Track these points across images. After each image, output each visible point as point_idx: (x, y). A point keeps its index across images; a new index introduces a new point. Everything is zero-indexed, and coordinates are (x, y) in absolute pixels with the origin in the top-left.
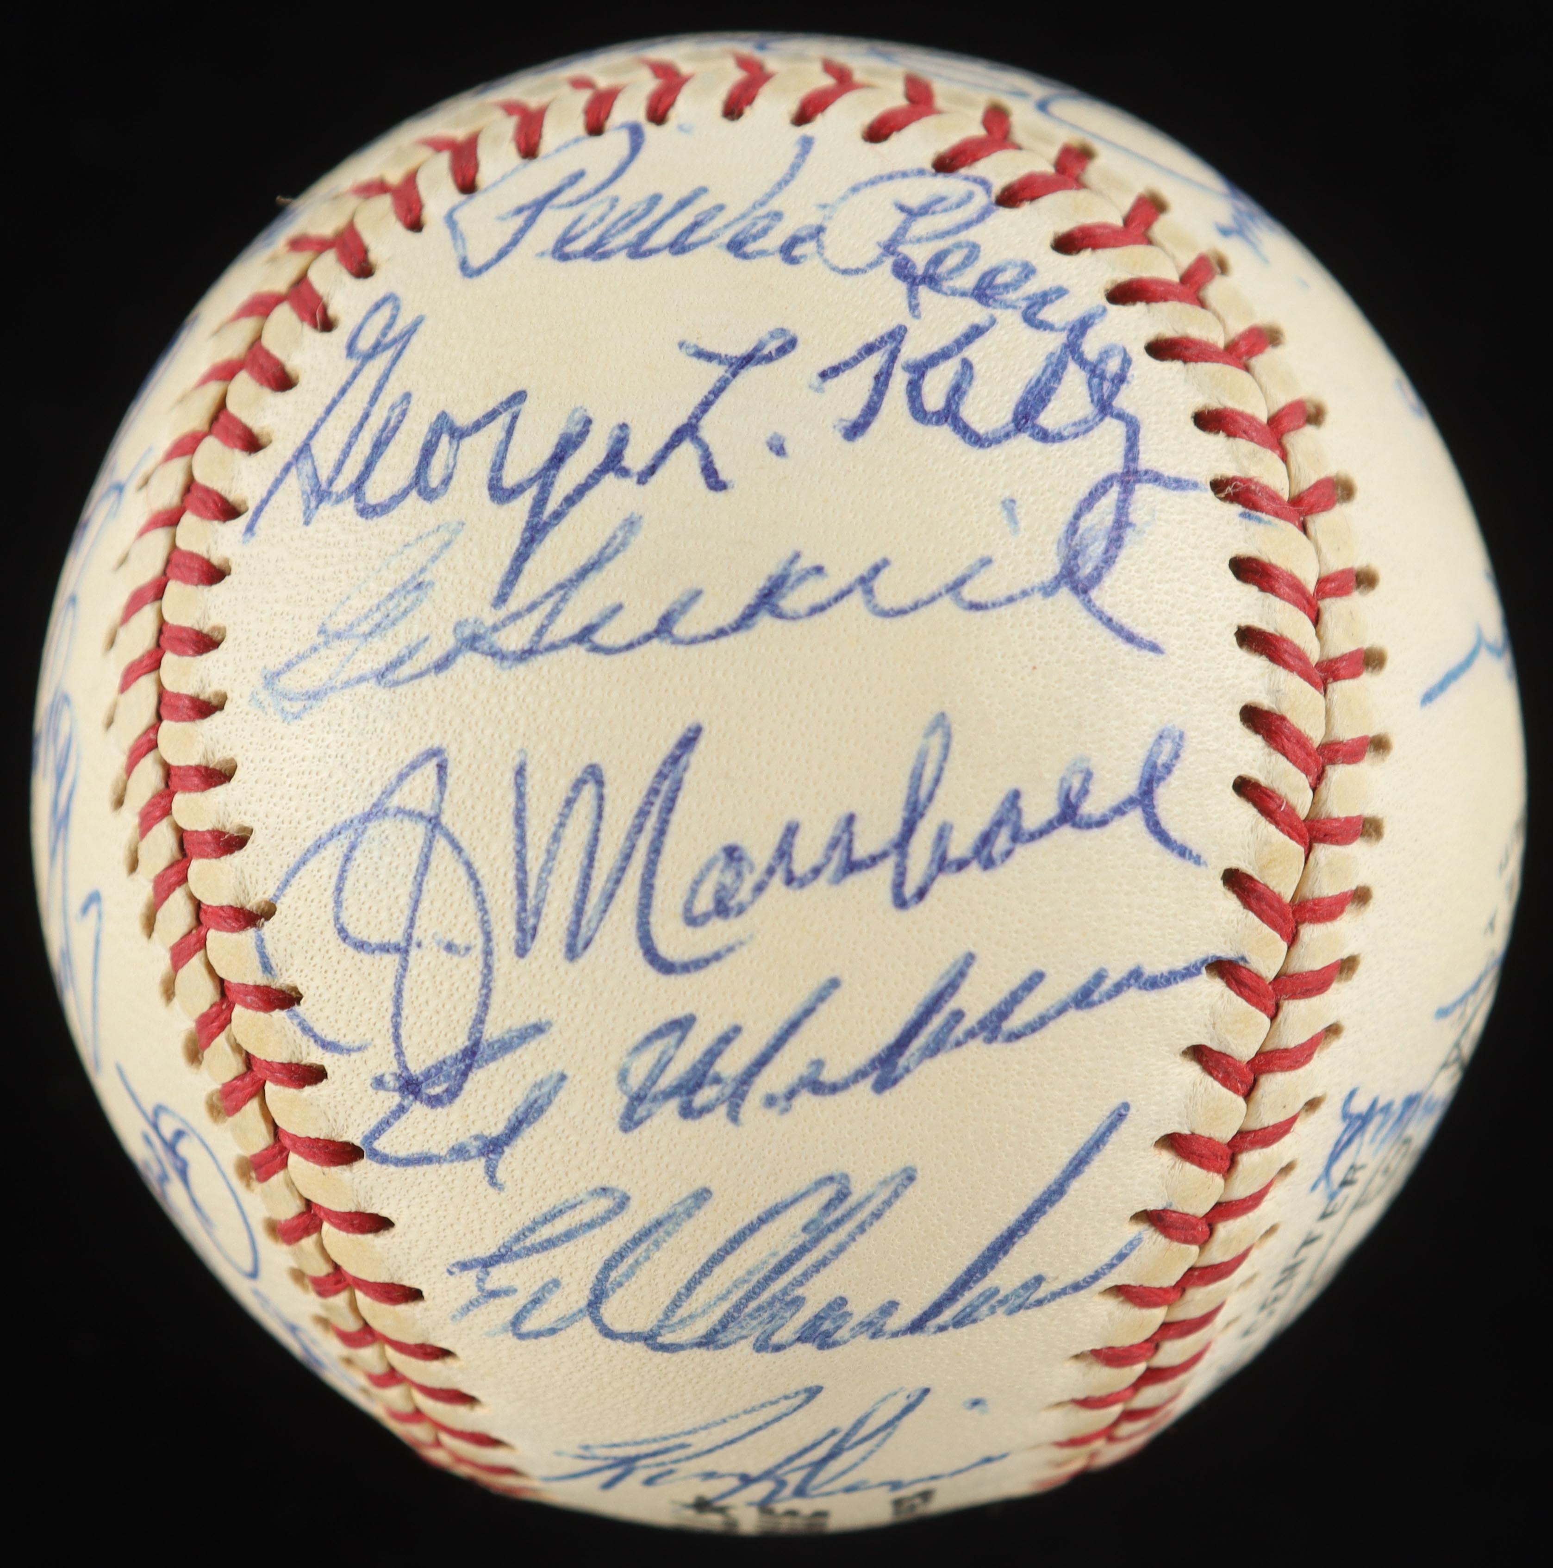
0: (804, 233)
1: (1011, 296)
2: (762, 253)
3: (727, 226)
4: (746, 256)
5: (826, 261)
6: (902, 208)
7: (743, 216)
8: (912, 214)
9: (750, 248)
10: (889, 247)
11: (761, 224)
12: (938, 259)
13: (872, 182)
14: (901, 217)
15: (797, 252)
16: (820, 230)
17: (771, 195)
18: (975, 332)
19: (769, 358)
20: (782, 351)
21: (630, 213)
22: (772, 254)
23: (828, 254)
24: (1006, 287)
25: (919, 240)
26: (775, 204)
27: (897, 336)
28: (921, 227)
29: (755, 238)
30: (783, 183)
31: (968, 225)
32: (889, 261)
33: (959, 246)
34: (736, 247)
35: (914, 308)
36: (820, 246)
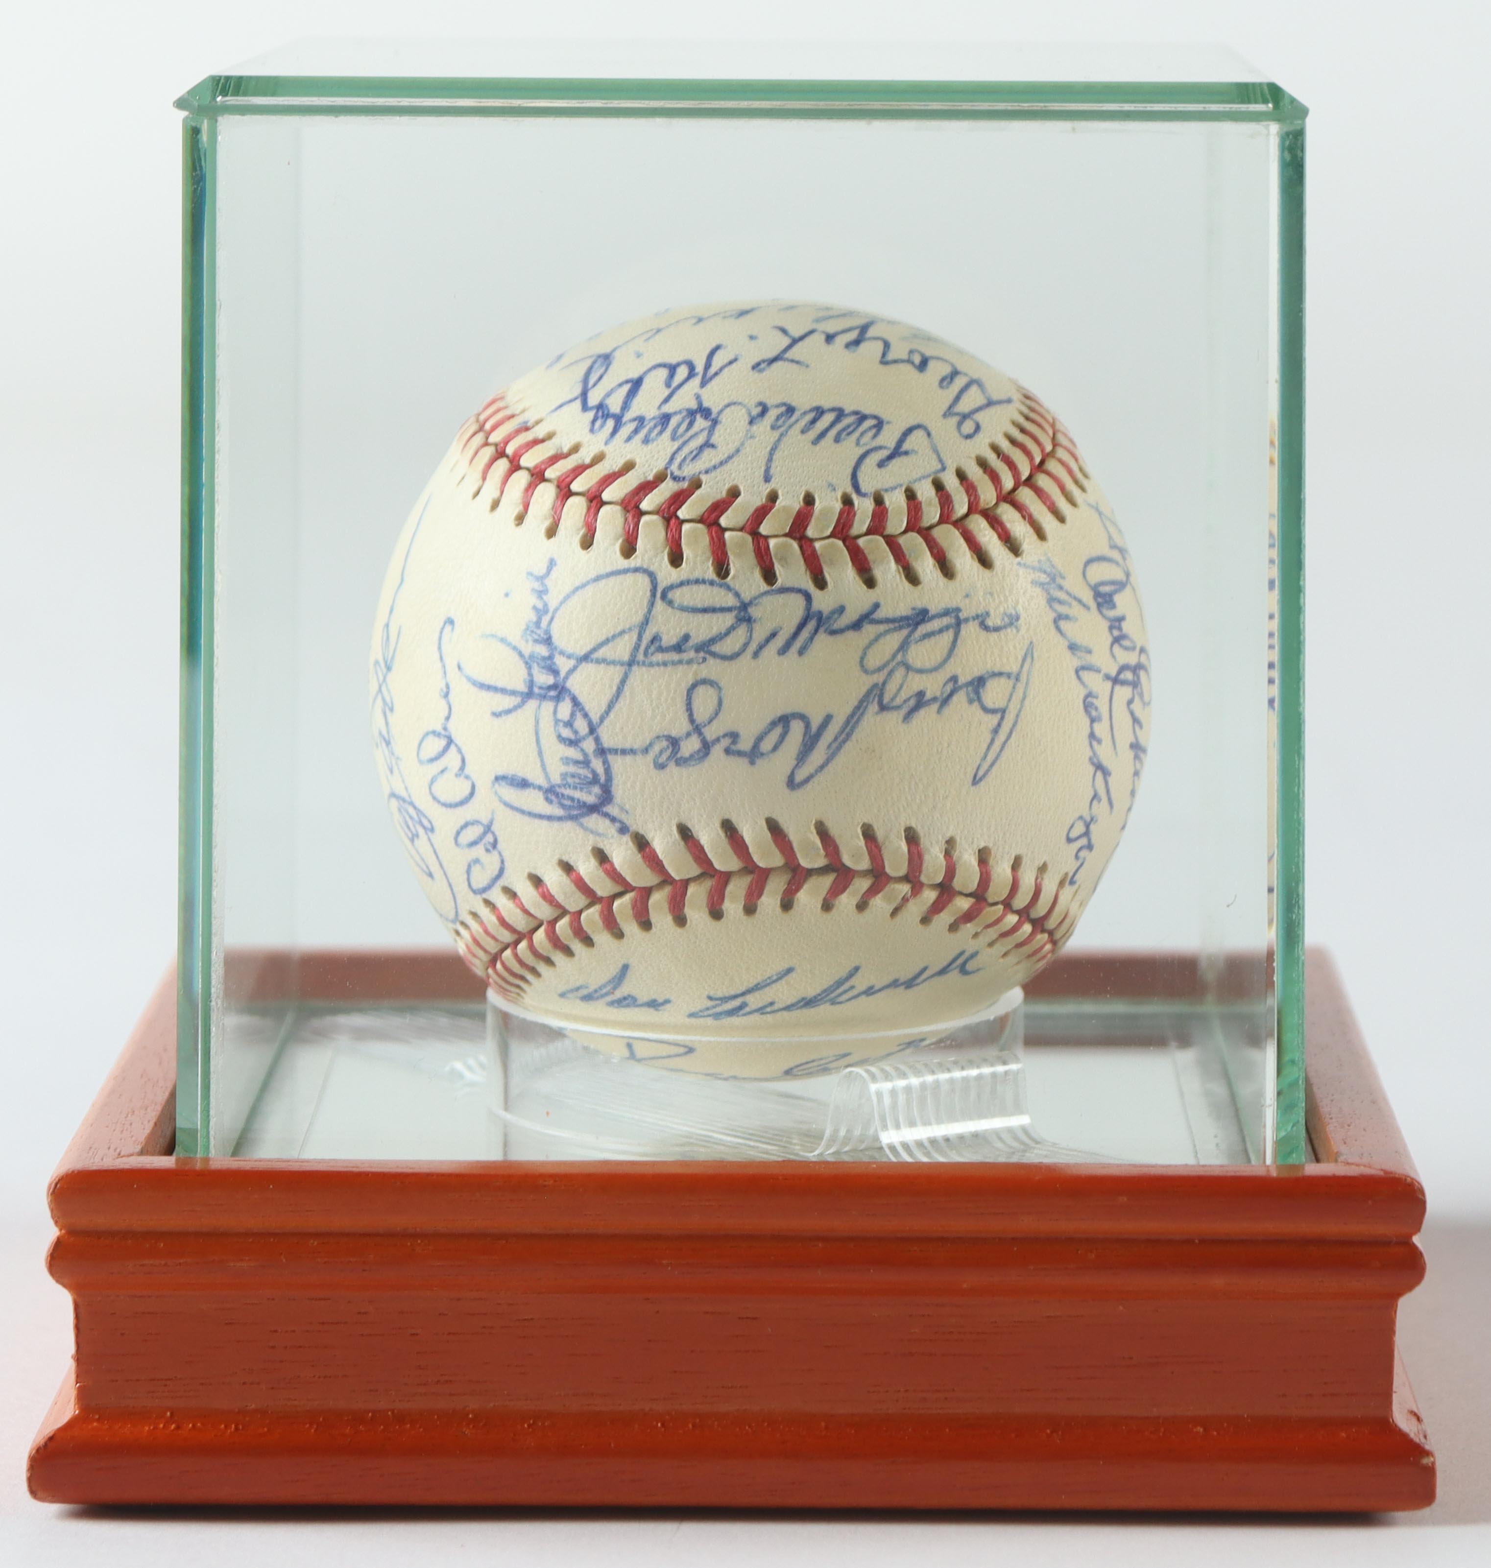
0: (759, 419)
1: (652, 424)
2: (777, 406)
3: (797, 421)
4: (784, 404)
5: (745, 406)
6: (713, 446)
7: (790, 427)
8: (708, 445)
9: (783, 409)
10: (715, 422)
11: (780, 422)
12: (691, 424)
13: (730, 457)
14: (712, 441)
15: (759, 409)
16: (751, 422)
17: (779, 440)
18: (667, 400)
19: (764, 361)
20: (758, 364)
21: (849, 434)
22: (772, 406)
23: (744, 410)
24: (655, 426)
25: (702, 430)
26: (776, 434)
27: (703, 384)
28: (701, 440)
29: (782, 415)
30: (774, 449)
31: (679, 449)
32: (713, 416)
33: (682, 436)
34: (790, 410)
35: (698, 397)
36: (749, 414)
